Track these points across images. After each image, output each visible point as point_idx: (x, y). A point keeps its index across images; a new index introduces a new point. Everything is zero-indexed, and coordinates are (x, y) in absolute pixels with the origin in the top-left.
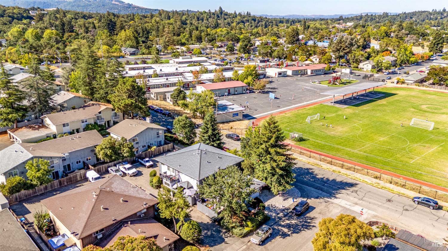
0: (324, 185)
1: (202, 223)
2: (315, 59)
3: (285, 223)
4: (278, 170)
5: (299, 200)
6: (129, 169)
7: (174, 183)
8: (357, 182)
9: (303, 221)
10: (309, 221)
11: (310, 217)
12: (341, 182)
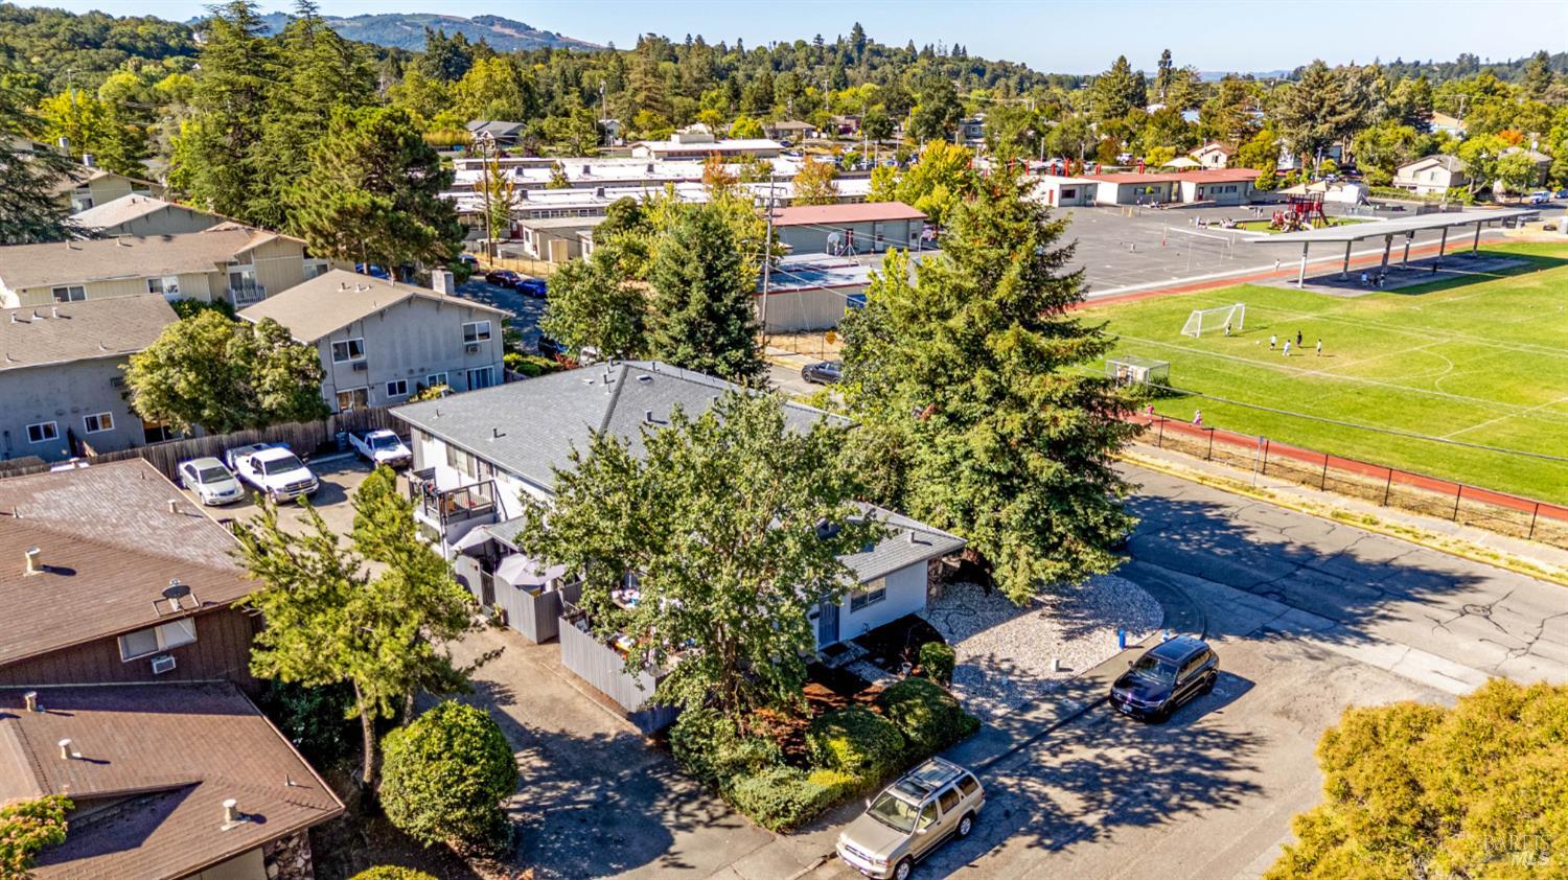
0: (1290, 576)
1: (563, 734)
2: (1210, 155)
3: (1064, 757)
4: (1034, 460)
5: (1154, 639)
6: (275, 467)
7: (462, 524)
8: (1479, 570)
9: (1178, 755)
10: (1215, 754)
11: (1221, 735)
12: (1386, 564)
